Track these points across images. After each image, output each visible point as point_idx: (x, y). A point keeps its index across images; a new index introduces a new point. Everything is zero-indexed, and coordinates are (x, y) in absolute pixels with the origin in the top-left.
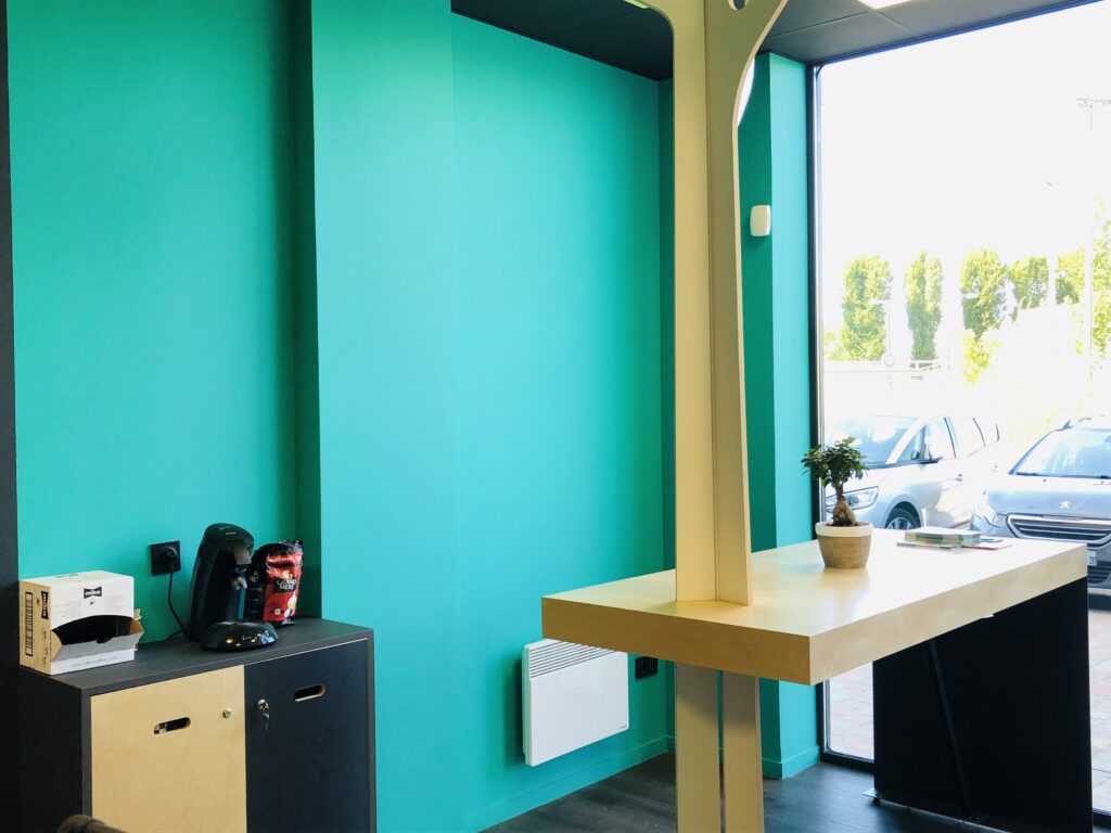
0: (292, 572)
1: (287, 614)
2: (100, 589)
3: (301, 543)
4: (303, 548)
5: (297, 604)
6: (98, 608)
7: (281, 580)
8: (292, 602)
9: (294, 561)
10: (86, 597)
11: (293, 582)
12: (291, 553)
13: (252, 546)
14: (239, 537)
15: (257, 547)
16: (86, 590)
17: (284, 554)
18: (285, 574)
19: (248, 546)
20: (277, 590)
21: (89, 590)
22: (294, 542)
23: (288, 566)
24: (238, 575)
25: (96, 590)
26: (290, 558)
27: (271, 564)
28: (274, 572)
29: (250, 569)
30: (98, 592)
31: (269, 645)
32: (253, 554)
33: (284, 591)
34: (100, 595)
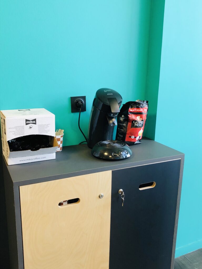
0: (141, 117)
1: (138, 138)
2: (35, 120)
3: (147, 102)
4: (148, 105)
5: (143, 134)
6: (34, 131)
7: (135, 121)
8: (141, 133)
9: (143, 112)
10: (27, 124)
11: (142, 122)
12: (142, 108)
13: (121, 102)
14: (114, 97)
15: (124, 102)
16: (27, 120)
17: (138, 108)
18: (138, 118)
19: (119, 102)
20: (133, 126)
21: (29, 121)
22: (144, 101)
23: (140, 114)
24: (113, 118)
25: (33, 120)
26: (141, 110)
27: (131, 112)
28: (132, 117)
29: (120, 114)
30: (34, 122)
31: (126, 158)
32: (122, 106)
33: (136, 127)
34: (35, 124)
